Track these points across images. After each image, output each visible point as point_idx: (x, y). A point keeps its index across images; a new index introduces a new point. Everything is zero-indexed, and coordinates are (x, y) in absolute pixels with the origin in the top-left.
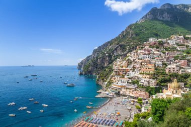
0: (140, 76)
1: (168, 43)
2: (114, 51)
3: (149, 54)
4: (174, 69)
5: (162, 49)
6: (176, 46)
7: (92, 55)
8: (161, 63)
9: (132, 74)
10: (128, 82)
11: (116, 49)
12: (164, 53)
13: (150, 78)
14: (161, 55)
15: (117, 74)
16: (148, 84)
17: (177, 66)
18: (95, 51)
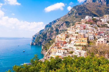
0: (75, 47)
1: (101, 21)
2: (60, 26)
3: (85, 29)
4: (102, 42)
5: (95, 25)
6: (107, 23)
7: (44, 30)
8: (93, 37)
9: (68, 46)
10: (64, 53)
11: (62, 25)
12: (96, 29)
13: (82, 49)
14: (93, 30)
15: (56, 45)
16: (80, 54)
17: (105, 40)
18: (47, 26)
